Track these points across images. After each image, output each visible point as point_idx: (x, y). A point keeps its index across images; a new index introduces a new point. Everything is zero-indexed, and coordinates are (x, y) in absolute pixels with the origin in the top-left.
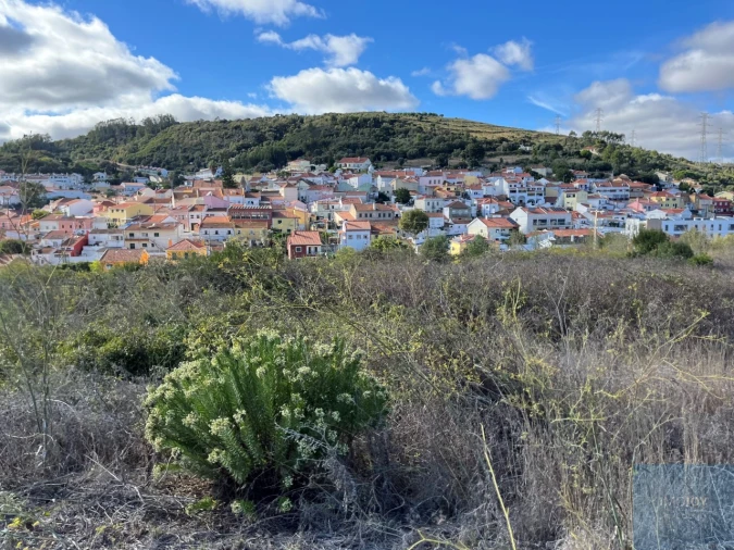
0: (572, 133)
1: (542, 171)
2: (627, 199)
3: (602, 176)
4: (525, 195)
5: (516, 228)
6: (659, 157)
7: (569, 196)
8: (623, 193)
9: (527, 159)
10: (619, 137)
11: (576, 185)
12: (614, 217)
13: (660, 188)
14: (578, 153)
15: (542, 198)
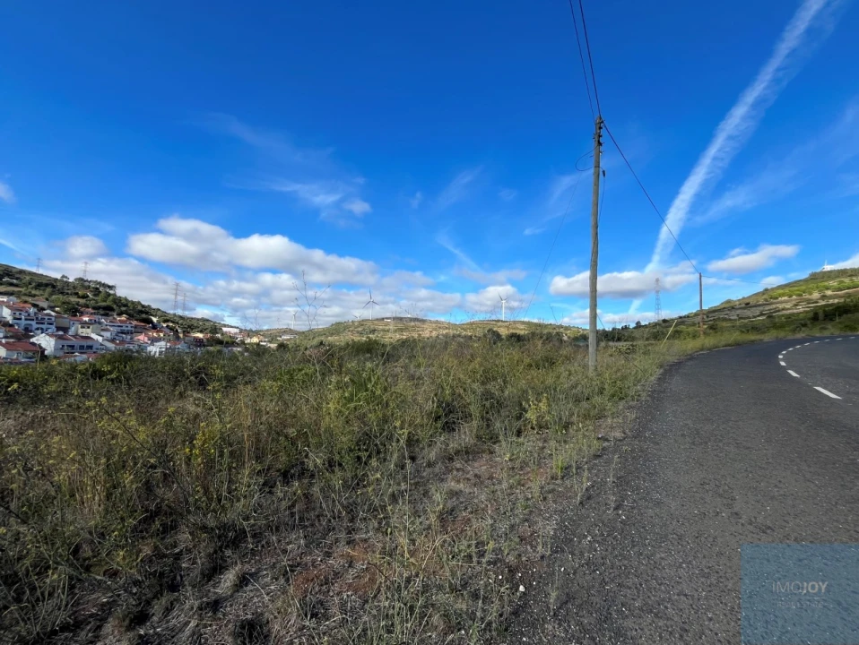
0: (63, 276)
1: (43, 304)
2: (132, 333)
3: (107, 315)
4: (33, 323)
5: (43, 350)
6: (143, 306)
7: (82, 327)
8: (129, 328)
9: (21, 292)
10: (111, 287)
11: (86, 319)
12: (126, 346)
13: (154, 327)
14: (77, 294)
15: (53, 327)
